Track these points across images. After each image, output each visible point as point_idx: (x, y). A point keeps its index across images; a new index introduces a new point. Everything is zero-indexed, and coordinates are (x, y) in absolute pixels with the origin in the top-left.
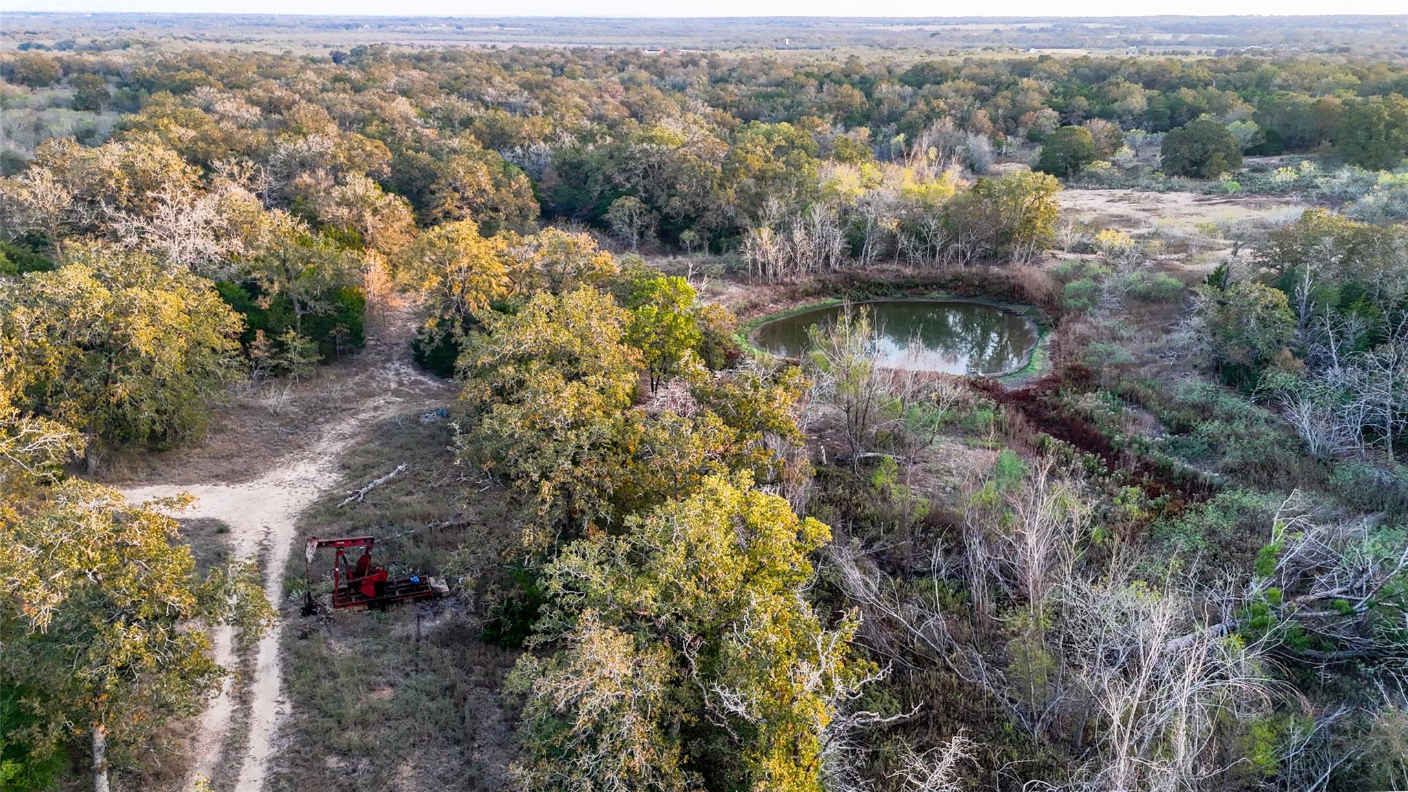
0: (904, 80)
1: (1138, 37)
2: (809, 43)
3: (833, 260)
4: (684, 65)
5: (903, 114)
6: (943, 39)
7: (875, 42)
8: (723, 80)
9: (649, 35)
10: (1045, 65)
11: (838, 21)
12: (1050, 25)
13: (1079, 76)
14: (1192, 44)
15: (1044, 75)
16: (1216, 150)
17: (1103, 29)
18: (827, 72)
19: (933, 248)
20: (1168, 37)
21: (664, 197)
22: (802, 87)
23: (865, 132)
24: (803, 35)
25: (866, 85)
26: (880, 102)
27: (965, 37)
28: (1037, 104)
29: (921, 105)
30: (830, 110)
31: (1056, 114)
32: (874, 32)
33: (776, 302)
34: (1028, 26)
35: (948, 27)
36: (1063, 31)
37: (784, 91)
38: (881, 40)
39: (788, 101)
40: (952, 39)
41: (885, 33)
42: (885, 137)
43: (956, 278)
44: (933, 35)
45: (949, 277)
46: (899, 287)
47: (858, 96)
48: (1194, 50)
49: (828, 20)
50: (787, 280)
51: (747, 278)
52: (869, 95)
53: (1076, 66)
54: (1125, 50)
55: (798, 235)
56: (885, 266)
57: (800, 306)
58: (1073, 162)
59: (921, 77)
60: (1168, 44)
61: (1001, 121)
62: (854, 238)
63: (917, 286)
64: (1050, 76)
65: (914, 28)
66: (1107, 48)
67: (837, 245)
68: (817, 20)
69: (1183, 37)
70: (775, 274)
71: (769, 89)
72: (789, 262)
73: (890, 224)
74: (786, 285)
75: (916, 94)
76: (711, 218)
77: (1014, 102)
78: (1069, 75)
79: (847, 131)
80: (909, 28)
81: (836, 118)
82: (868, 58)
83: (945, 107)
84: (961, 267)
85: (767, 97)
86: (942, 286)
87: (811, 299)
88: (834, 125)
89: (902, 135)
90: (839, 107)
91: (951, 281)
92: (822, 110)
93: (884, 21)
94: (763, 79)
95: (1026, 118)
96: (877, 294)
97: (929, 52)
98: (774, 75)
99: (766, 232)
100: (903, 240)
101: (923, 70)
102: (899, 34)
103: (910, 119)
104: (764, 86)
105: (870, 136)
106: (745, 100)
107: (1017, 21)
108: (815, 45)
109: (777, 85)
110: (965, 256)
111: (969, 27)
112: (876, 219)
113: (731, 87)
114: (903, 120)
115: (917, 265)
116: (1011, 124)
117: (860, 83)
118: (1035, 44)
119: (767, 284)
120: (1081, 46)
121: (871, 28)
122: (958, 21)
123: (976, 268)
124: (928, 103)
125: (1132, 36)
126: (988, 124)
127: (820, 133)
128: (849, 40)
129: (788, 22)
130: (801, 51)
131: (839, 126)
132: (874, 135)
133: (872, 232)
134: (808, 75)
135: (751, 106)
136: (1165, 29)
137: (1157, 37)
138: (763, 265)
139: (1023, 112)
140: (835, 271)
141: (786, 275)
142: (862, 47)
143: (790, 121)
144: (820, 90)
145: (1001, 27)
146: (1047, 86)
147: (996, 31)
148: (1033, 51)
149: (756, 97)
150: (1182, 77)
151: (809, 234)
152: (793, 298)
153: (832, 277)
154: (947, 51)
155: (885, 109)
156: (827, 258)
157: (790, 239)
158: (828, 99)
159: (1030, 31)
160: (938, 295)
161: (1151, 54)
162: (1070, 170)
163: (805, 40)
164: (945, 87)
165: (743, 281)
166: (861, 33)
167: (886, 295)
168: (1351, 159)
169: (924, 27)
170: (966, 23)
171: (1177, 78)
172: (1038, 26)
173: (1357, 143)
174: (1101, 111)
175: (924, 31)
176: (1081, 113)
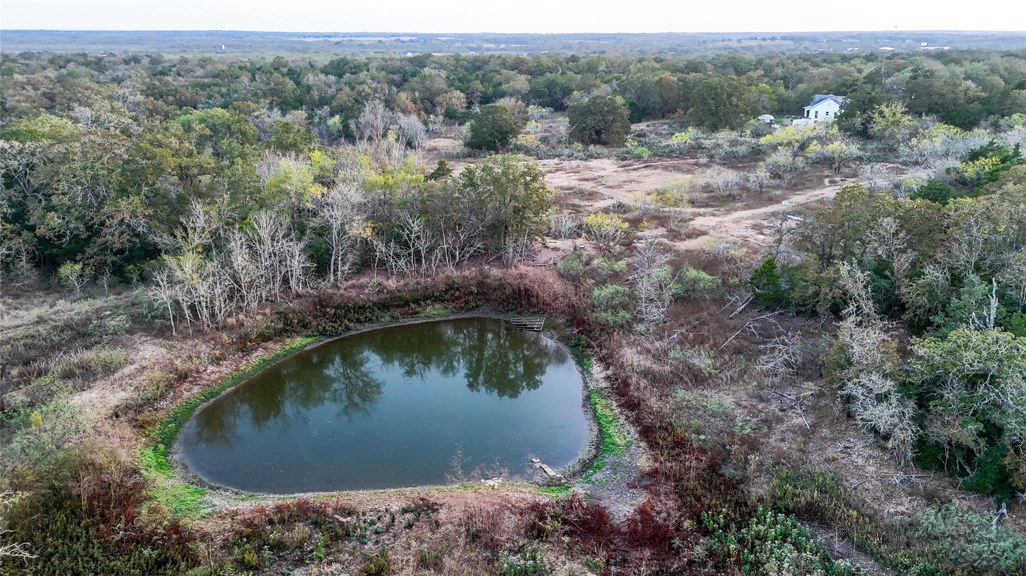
0: (325, 71)
1: (475, 45)
2: (241, 48)
3: (293, 283)
4: (126, 62)
5: (333, 97)
6: (344, 46)
7: (293, 48)
8: (163, 73)
9: (103, 43)
11: (262, 35)
12: (415, 38)
14: (509, 50)
15: (438, 66)
16: (614, 121)
17: (450, 40)
18: (258, 66)
19: (417, 253)
20: (492, 46)
21: (39, 212)
22: (237, 77)
23: (301, 114)
24: (236, 43)
25: (294, 74)
26: (309, 88)
27: (360, 45)
29: (347, 89)
30: (265, 95)
31: (462, 95)
32: (293, 42)
33: (217, 361)
34: (401, 38)
35: (345, 39)
36: (425, 41)
37: (220, 82)
38: (298, 47)
39: (224, 90)
40: (351, 46)
41: (300, 43)
42: (321, 119)
43: (451, 287)
44: (337, 43)
45: (443, 287)
46: (384, 306)
47: (290, 84)
49: (255, 33)
50: (231, 321)
51: (169, 328)
52: (298, 83)
55: (240, 259)
56: (363, 280)
57: (258, 357)
59: (339, 68)
60: (495, 50)
61: (419, 102)
62: (318, 250)
63: (407, 303)
65: (321, 39)
67: (297, 263)
68: (246, 34)
69: (503, 46)
70: (213, 315)
71: (206, 80)
72: (231, 298)
73: (360, 229)
74: (231, 328)
75: (338, 82)
76: (113, 237)
77: (424, 86)
79: (284, 114)
80: (318, 39)
81: (271, 103)
82: (292, 58)
83: (370, 91)
84: (451, 271)
85: (203, 86)
86: (436, 300)
87: (270, 345)
88: (271, 108)
89: (337, 117)
90: (273, 92)
91: (446, 292)
92: (256, 96)
93: (298, 35)
94: (200, 72)
95: (440, 99)
96: (359, 321)
98: (209, 67)
99: (190, 261)
100: (380, 247)
102: (311, 43)
103: (341, 102)
104: (201, 77)
105: (307, 118)
106: (182, 90)
107: (393, 35)
108: (246, 49)
109: (215, 76)
110: (454, 257)
111: (361, 39)
112: (342, 225)
113: (169, 79)
114: (334, 104)
115: (402, 275)
116: (428, 104)
117: (288, 74)
119: (199, 333)
121: (289, 39)
122: (351, 35)
123: (470, 272)
124: (353, 89)
125: (471, 45)
126: (410, 105)
127: (257, 117)
128: (273, 47)
129: (223, 35)
130: (235, 54)
131: (275, 110)
132: (310, 117)
133: (339, 243)
134: (241, 68)
135: (188, 94)
136: (487, 41)
137: (486, 46)
138: (192, 308)
139: (435, 94)
140: (298, 296)
141: (230, 315)
142: (284, 51)
143: (225, 106)
144: (253, 79)
145: (383, 39)
146: (443, 73)
147: (380, 41)
149: (194, 86)
150: (537, 66)
151: (254, 254)
152: (244, 345)
153: (294, 305)
154: (351, 53)
155: (315, 94)
156: (286, 281)
157: (227, 263)
158: (262, 86)
159: (403, 42)
160: (434, 311)
162: (498, 144)
163: (238, 46)
164: (363, 75)
165: (163, 333)
166: (283, 42)
167: (370, 320)
168: (706, 123)
169: (330, 39)
170: (357, 36)
171: (533, 67)
172: (408, 39)
173: (710, 110)
174: (494, 92)
175: (329, 41)
176: (479, 94)
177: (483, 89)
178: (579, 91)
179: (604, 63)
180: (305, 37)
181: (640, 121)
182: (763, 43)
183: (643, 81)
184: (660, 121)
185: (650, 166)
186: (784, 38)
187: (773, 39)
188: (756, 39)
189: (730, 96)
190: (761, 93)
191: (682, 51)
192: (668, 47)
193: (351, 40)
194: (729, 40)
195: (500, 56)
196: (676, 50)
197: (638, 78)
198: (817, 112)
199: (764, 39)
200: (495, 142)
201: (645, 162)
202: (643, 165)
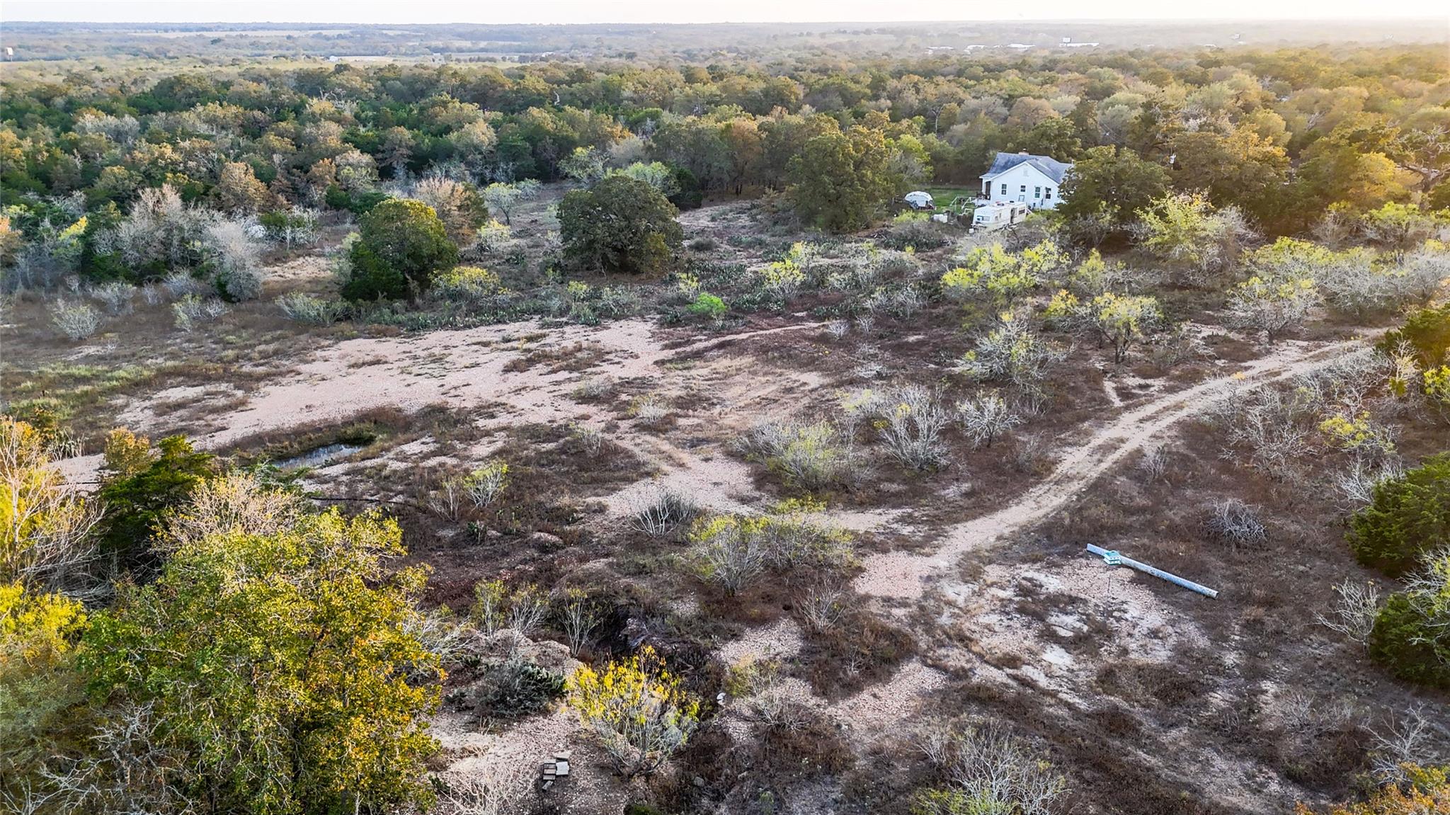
1: (440, 44)
2: (51, 53)
5: (105, 170)
6: (228, 46)
7: (140, 50)
10: (342, 78)
11: (95, 28)
12: (347, 32)
13: (390, 92)
14: (492, 51)
15: (344, 92)
16: (649, 228)
17: (403, 36)
20: (467, 44)
24: (42, 43)
27: (254, 45)
28: (334, 142)
31: (367, 158)
32: (141, 39)
34: (324, 32)
35: (234, 34)
36: (363, 38)
38: (148, 48)
40: (238, 46)
41: (155, 40)
44: (215, 42)
48: (498, 56)
49: (82, 26)
53: (383, 79)
54: (430, 58)
58: (416, 266)
60: (470, 51)
61: (279, 177)
64: (352, 94)
65: (194, 34)
66: (412, 55)
68: (69, 27)
69: (483, 44)
77: (297, 140)
78: (376, 90)
80: (187, 34)
93: (156, 27)
95: (322, 168)
97: (206, 62)
101: (172, 88)
102: (172, 42)
107: (313, 27)
108: (59, 55)
111: (259, 33)
116: (299, 177)
118: (334, 51)
120: (384, 54)
121: (139, 34)
122: (245, 27)
125: (433, 43)
126: (254, 186)
128: (106, 48)
136: (461, 36)
137: (458, 43)
139: (316, 157)
142: (124, 57)
145: (295, 34)
146: (349, 109)
147: (289, 37)
148: (333, 58)
150: (518, 91)
154: (229, 60)
159: (327, 38)
161: (458, 60)
162: (413, 285)
163: (45, 49)
166: (124, 40)
168: (820, 219)
169: (205, 34)
170: (254, 29)
171: (513, 92)
172: (336, 33)
173: (826, 195)
174: (433, 147)
175: (204, 38)
176: (405, 151)
177: (413, 143)
178: (585, 146)
179: (630, 84)
180: (166, 31)
181: (698, 206)
182: (855, 39)
183: (699, 132)
184: (735, 205)
185: (730, 343)
186: (882, 31)
187: (868, 32)
188: (845, 32)
189: (859, 165)
190: (907, 152)
191: (747, 51)
192: (726, 45)
193: (241, 36)
194: (809, 34)
195: (456, 73)
196: (737, 51)
197: (689, 125)
198: (1004, 186)
199: (856, 33)
200: (405, 281)
201: (719, 332)
202: (715, 341)
